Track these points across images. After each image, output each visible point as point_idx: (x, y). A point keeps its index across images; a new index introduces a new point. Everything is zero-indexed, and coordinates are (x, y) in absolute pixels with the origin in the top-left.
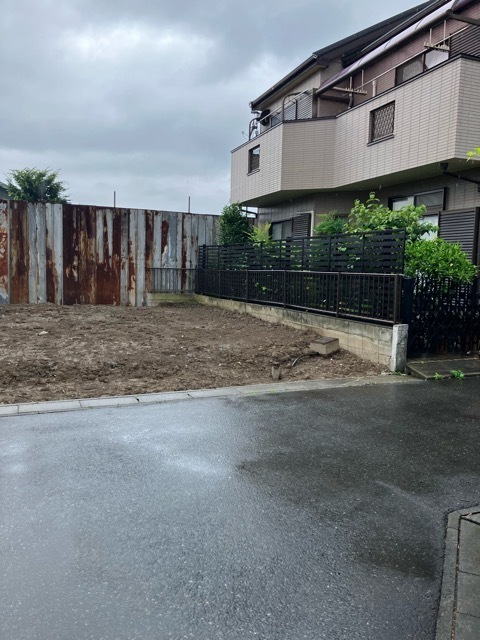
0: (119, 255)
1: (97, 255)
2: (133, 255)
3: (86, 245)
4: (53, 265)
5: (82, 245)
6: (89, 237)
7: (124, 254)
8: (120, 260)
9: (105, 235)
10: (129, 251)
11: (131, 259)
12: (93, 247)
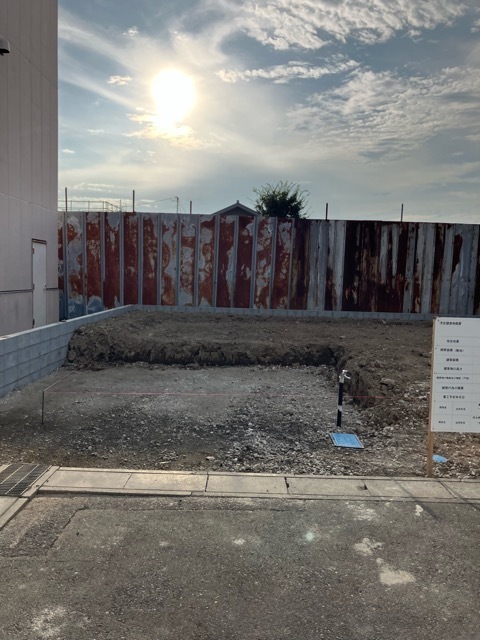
0: (404, 274)
1: (380, 275)
2: (419, 274)
3: (369, 264)
4: (333, 285)
5: (364, 264)
6: (372, 256)
7: (409, 273)
8: (405, 281)
9: (390, 252)
10: (415, 270)
11: (416, 279)
12: (376, 266)
